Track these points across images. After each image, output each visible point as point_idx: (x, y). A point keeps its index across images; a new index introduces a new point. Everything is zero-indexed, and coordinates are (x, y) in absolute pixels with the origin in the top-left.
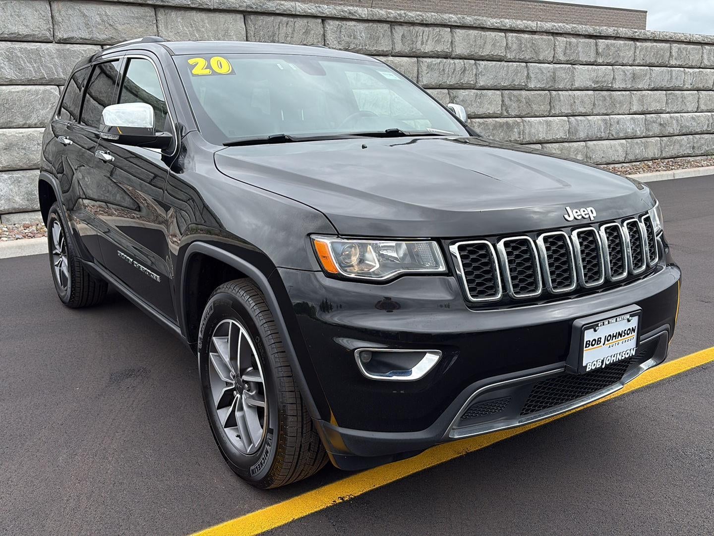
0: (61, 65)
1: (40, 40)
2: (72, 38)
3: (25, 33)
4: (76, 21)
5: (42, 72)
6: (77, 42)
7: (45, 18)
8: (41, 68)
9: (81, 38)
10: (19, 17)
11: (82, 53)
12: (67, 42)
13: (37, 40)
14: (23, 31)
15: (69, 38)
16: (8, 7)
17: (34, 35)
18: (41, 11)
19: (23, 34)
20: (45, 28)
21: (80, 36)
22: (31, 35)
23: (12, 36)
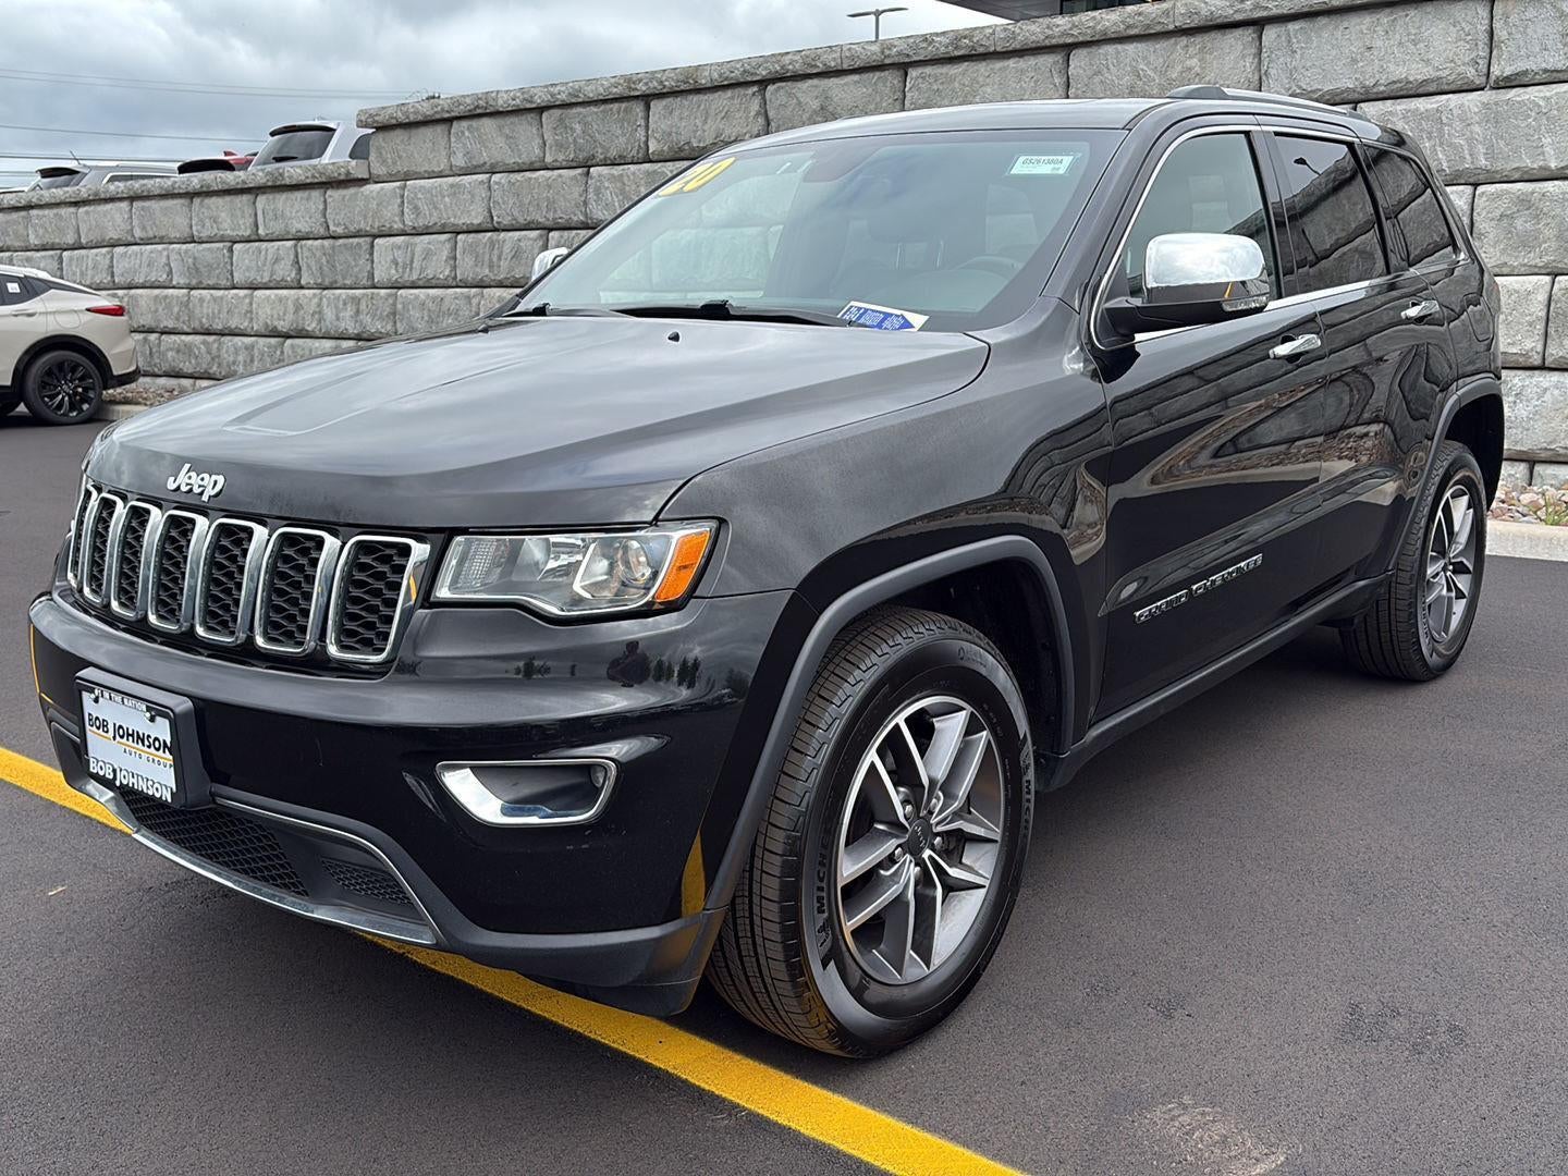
0: (1485, 138)
1: (1453, 87)
2: (1525, 73)
3: (1420, 78)
4: (1540, 31)
5: (1438, 159)
6: (1536, 81)
7: (1470, 37)
8: (1439, 149)
9: (1546, 71)
10: (1415, 45)
11: (1540, 106)
12: (1513, 84)
13: (1446, 88)
14: (1417, 72)
15: (1517, 74)
16: (1398, 27)
17: (1439, 78)
18: (1463, 24)
19: (1416, 80)
20: (1467, 60)
21: (1544, 65)
22: (1433, 81)
23: (1396, 86)
